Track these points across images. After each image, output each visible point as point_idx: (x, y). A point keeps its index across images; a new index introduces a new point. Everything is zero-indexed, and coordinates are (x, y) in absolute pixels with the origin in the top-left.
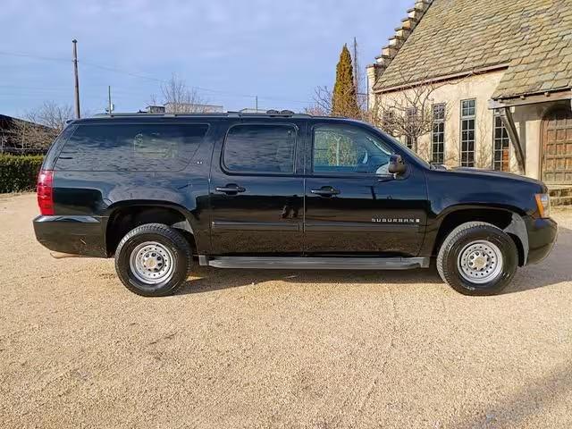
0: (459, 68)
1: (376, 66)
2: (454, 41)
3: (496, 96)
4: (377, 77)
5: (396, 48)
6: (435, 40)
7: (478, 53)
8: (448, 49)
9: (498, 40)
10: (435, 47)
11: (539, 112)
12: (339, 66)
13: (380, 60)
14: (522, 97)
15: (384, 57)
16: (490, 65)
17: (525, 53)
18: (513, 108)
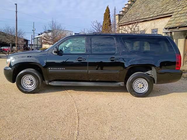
0: (152, 16)
1: (119, 15)
2: (150, 5)
3: (166, 27)
4: (119, 19)
5: (128, 8)
6: (143, 5)
7: (160, 10)
8: (148, 9)
9: (168, 5)
10: (143, 8)
11: (185, 35)
12: (105, 14)
13: (121, 13)
14: (178, 28)
15: (123, 11)
16: (164, 15)
17: (180, 10)
18: (173, 32)
